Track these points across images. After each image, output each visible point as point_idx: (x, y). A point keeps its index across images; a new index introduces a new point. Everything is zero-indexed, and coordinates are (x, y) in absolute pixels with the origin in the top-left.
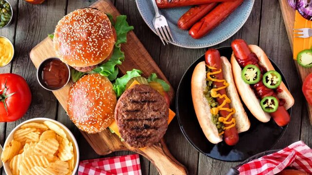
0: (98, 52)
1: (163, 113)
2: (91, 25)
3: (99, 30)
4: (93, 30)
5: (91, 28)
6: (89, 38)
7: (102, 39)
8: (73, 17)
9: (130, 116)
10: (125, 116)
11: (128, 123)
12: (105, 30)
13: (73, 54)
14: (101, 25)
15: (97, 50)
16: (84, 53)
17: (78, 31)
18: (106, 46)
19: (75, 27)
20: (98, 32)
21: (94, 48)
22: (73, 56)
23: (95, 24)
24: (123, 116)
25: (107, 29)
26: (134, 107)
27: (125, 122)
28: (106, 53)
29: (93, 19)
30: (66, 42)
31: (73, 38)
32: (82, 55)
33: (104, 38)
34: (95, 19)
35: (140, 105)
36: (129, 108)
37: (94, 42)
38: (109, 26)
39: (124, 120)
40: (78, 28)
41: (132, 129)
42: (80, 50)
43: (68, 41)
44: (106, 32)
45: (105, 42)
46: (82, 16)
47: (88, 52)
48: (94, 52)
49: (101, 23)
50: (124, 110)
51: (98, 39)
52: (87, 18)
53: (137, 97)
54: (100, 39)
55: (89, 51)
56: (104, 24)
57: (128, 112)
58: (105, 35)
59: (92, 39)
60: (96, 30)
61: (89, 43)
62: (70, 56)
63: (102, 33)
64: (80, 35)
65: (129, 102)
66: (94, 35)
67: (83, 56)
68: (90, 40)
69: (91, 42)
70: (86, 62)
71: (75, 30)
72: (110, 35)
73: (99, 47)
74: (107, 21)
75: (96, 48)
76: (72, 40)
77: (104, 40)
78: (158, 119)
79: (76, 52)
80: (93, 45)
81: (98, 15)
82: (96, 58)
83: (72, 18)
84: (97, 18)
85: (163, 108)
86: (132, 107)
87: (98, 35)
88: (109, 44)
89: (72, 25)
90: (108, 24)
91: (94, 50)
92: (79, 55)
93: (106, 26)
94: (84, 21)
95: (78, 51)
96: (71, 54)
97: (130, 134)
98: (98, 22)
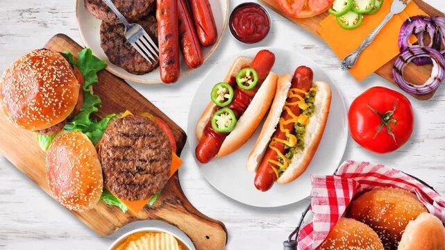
0: (60, 103)
1: (163, 153)
2: (40, 71)
3: (53, 74)
4: (45, 77)
5: (42, 75)
6: (41, 88)
7: (59, 85)
8: (15, 67)
9: (117, 153)
10: (111, 154)
11: (114, 164)
12: (60, 72)
13: (27, 114)
14: (53, 67)
15: (56, 100)
16: (41, 109)
17: (25, 83)
18: (67, 92)
19: (21, 79)
20: (52, 77)
21: (53, 100)
22: (28, 116)
23: (45, 69)
24: (108, 154)
25: (63, 71)
26: (123, 141)
27: (111, 162)
28: (72, 102)
29: (41, 63)
30: (14, 101)
31: (22, 93)
32: (39, 113)
33: (62, 82)
34: (43, 62)
35: (131, 139)
36: (116, 143)
37: (50, 91)
38: (65, 66)
39: (109, 159)
40: (25, 79)
41: (120, 172)
42: (34, 106)
43: (17, 100)
44: (63, 74)
45: (65, 87)
46: (25, 63)
47: (45, 106)
48: (55, 104)
49: (52, 65)
50: (110, 145)
51: (54, 87)
52: (32, 64)
53: (127, 128)
54: (57, 86)
55: (47, 104)
56: (58, 65)
57: (115, 148)
58: (62, 79)
59: (46, 88)
60: (48, 75)
61: (43, 95)
62: (24, 117)
63: (57, 77)
64: (30, 88)
65: (117, 135)
66: (47, 83)
67: (42, 113)
68: (44, 90)
69: (46, 93)
70: (48, 120)
71: (21, 84)
72: (69, 78)
73: (59, 96)
74: (60, 60)
75: (55, 99)
76: (21, 96)
77: (62, 85)
78: (156, 160)
79: (30, 111)
80: (50, 96)
81: (47, 56)
82: (60, 111)
83: (14, 69)
84: (46, 60)
85: (164, 147)
86: (120, 142)
87: (52, 81)
88: (72, 89)
89: (16, 77)
90: (64, 64)
91: (53, 102)
92: (35, 113)
93: (61, 68)
94: (30, 69)
95: (33, 109)
96: (24, 115)
97: (117, 179)
98: (49, 64)
